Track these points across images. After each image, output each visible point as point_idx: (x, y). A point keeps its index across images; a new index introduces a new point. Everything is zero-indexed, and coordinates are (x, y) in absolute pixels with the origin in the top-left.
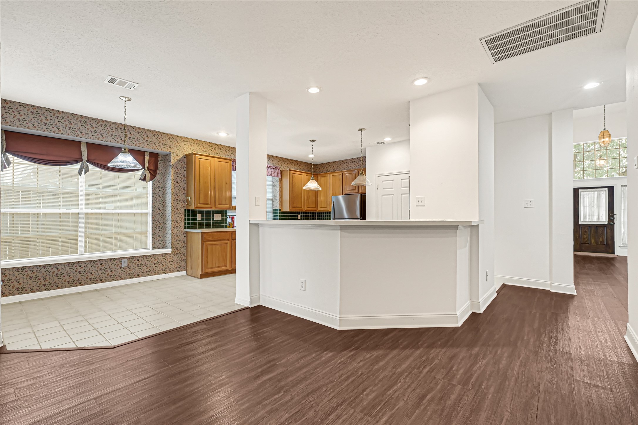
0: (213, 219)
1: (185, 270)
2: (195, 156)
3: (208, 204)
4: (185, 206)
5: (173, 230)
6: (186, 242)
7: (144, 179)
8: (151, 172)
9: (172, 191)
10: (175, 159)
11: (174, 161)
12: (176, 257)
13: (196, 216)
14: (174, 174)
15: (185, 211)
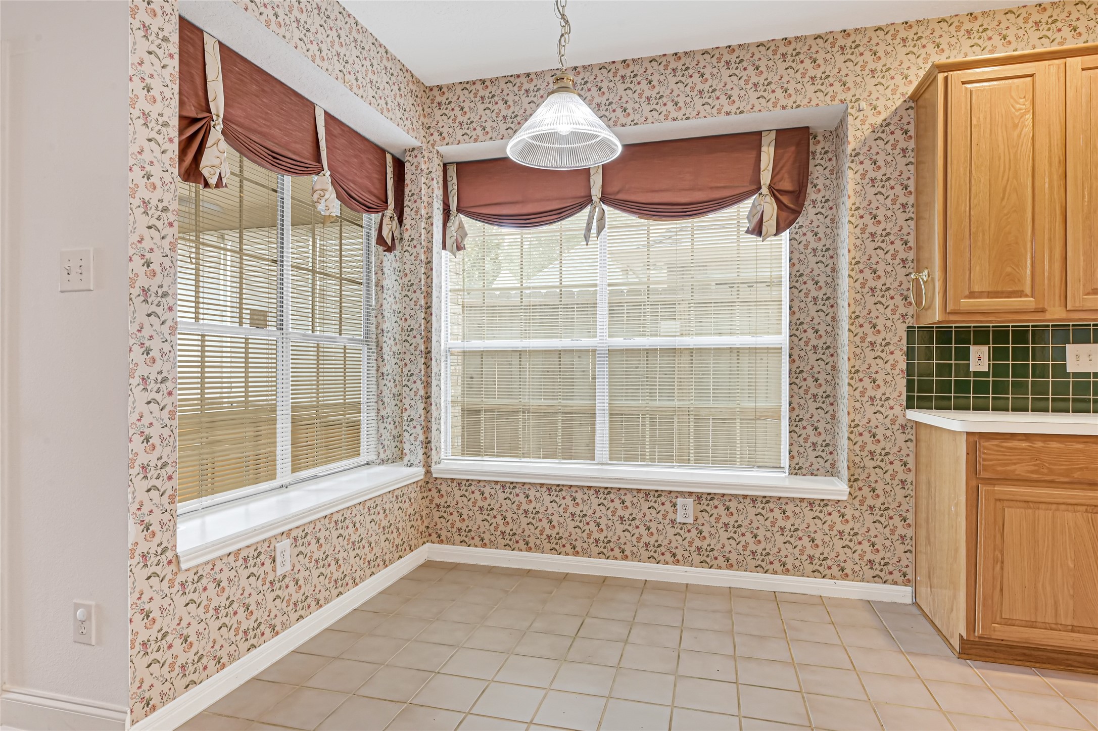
0: (1061, 370)
1: (907, 583)
2: (946, 79)
3: (1020, 294)
4: (911, 311)
5: (855, 409)
6: (911, 462)
7: (758, 230)
8: (785, 199)
9: (853, 253)
10: (867, 126)
11: (859, 133)
12: (869, 519)
13: (964, 355)
14: (859, 188)
15: (910, 331)
